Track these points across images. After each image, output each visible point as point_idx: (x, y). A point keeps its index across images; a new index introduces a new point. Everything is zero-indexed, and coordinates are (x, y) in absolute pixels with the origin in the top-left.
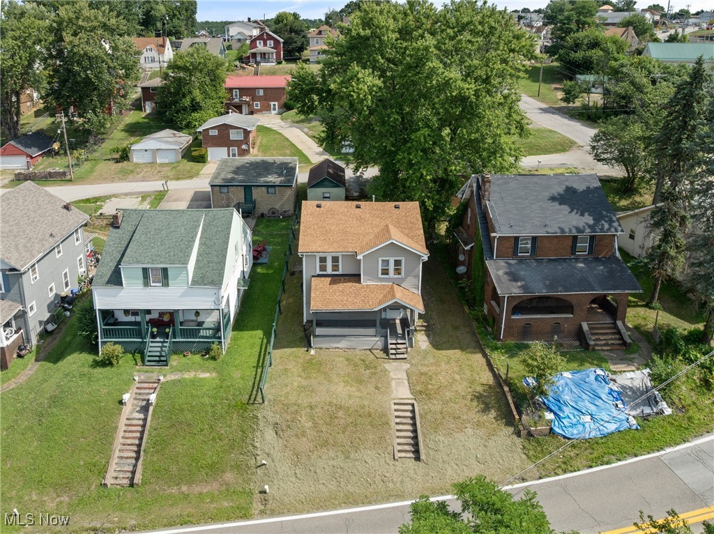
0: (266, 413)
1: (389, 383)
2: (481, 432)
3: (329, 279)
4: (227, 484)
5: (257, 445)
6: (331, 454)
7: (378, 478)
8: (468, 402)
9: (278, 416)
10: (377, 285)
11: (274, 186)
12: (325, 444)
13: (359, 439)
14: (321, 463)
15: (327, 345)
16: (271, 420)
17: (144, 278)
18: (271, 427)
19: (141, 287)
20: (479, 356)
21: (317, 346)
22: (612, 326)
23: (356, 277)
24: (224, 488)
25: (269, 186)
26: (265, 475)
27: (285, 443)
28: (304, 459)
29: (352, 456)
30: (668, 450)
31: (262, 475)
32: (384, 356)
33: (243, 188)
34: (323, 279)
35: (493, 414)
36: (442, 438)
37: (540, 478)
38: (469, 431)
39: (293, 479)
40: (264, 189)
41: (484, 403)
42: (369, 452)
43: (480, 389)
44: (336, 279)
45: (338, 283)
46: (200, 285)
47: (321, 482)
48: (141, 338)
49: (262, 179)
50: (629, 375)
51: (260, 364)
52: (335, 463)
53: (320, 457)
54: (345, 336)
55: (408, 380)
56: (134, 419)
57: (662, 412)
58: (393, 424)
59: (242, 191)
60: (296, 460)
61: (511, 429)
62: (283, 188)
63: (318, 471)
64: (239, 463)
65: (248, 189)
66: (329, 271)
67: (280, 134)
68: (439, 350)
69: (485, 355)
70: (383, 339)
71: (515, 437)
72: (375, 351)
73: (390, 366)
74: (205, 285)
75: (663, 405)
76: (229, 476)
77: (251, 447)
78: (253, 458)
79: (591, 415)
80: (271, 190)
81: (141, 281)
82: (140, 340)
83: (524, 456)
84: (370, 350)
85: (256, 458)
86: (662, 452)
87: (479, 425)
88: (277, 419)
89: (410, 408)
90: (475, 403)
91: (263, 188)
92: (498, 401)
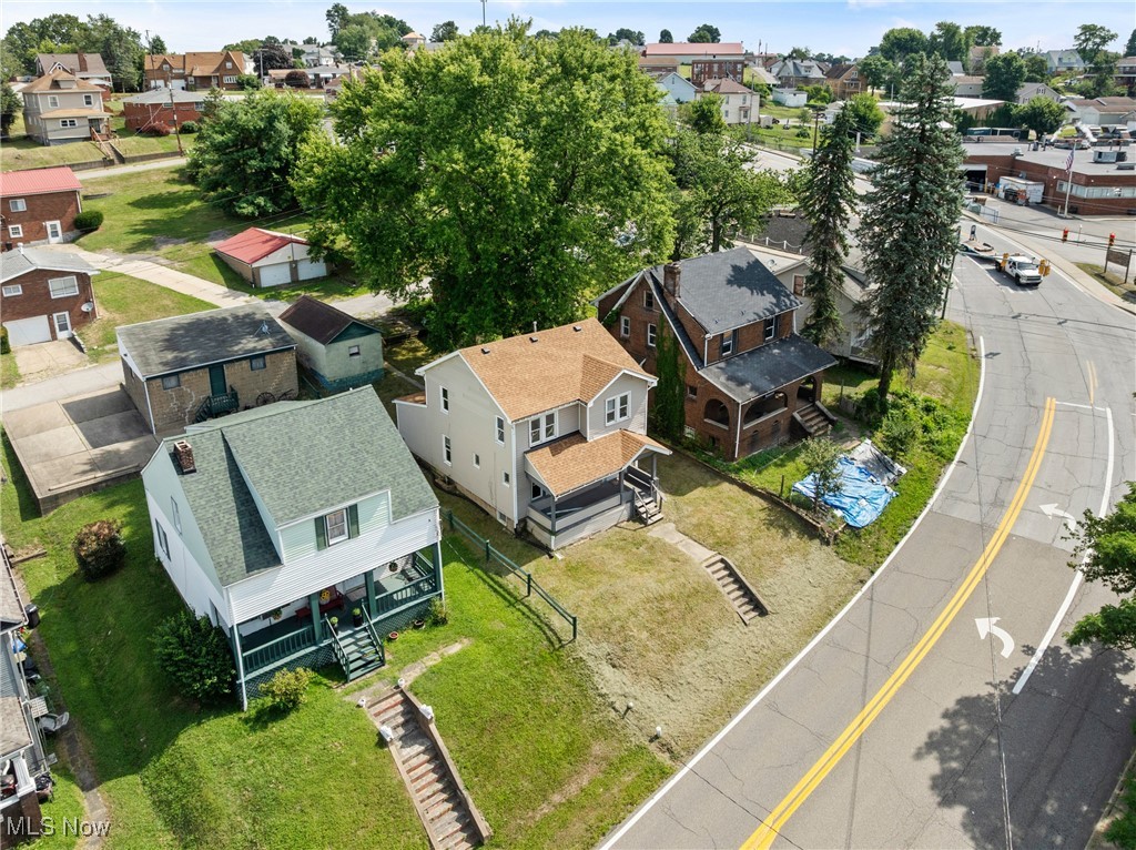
0: (586, 648)
1: (677, 549)
2: (797, 557)
3: (547, 449)
4: (605, 759)
5: (604, 691)
6: (690, 654)
7: (750, 654)
8: (766, 532)
9: (605, 644)
10: (605, 438)
11: (262, 356)
12: (675, 648)
13: (703, 622)
14: (686, 670)
15: (570, 541)
16: (598, 653)
17: (318, 535)
18: (604, 662)
19: (314, 552)
20: (726, 486)
21: (559, 547)
22: (811, 409)
23: (577, 436)
24: (604, 765)
25: (253, 358)
26: (639, 719)
27: (634, 671)
28: (665, 677)
29: (710, 643)
30: (931, 502)
31: (636, 722)
32: (637, 525)
33: (207, 370)
34: (540, 451)
35: (794, 534)
36: (771, 580)
37: (873, 573)
38: (788, 561)
39: (672, 705)
40: (245, 364)
41: (780, 527)
42: (722, 631)
43: (763, 515)
44: (557, 445)
45: (561, 450)
46: (406, 514)
47: (701, 690)
48: (315, 644)
49: (236, 348)
50: (860, 449)
51: (512, 600)
52: (699, 661)
53: (682, 664)
54: (589, 518)
55: (691, 538)
56: (410, 758)
57: (900, 473)
58: (721, 589)
59: (205, 376)
60: (658, 682)
61: (817, 542)
62: (278, 354)
63: (690, 680)
64: (598, 726)
65: (216, 371)
66: (544, 438)
67: (122, 275)
68: (683, 495)
69: (733, 482)
70: (629, 504)
71: (825, 547)
72: (622, 525)
73: (654, 533)
74: (414, 511)
75: (897, 466)
76: (598, 748)
77: (599, 699)
78: (610, 709)
79: (864, 498)
80: (258, 363)
81: (313, 544)
82: (314, 648)
83: (843, 561)
84: (616, 526)
85: (614, 708)
86: (929, 506)
87: (790, 551)
88: (606, 647)
89: (721, 565)
90: (773, 531)
91: (244, 362)
92: (787, 518)
